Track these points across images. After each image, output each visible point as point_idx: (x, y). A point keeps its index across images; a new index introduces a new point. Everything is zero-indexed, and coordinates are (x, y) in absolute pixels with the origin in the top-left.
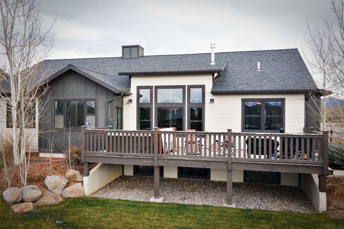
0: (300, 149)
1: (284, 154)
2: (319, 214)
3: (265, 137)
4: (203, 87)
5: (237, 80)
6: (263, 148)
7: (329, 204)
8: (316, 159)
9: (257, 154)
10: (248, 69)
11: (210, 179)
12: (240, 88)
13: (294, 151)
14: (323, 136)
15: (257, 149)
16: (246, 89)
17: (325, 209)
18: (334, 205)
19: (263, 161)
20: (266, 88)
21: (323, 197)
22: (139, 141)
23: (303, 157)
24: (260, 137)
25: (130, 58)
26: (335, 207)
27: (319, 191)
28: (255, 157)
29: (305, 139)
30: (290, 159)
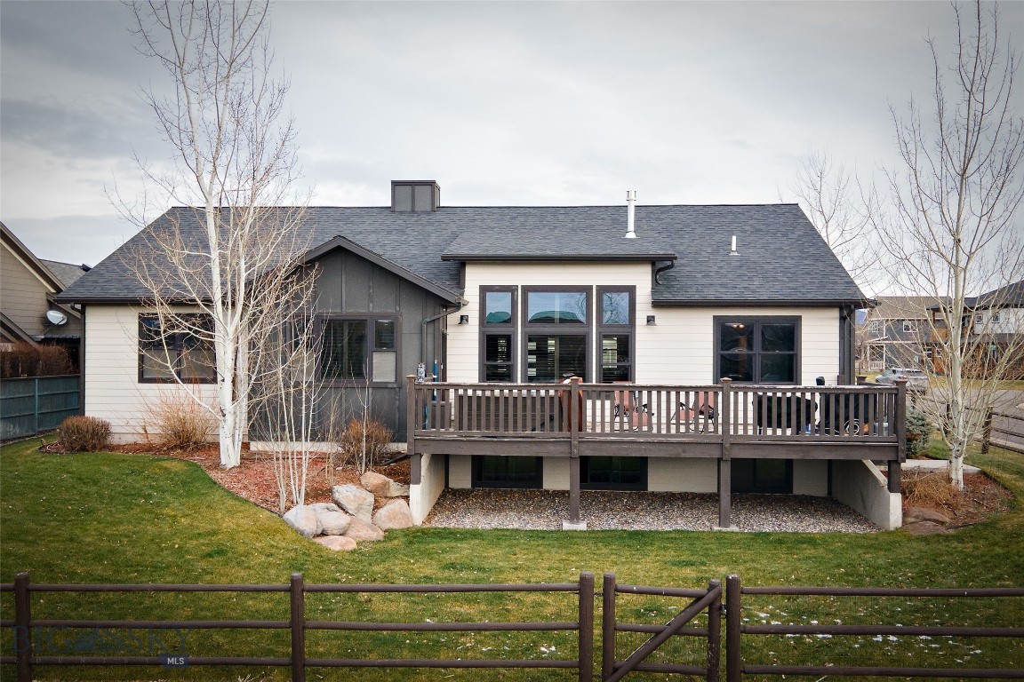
0: (856, 416)
1: (827, 425)
2: (889, 533)
3: (793, 394)
4: (631, 290)
5: (698, 275)
6: (789, 414)
7: (905, 514)
8: (885, 433)
9: (779, 426)
10: (709, 250)
11: (646, 488)
12: (711, 294)
13: (847, 418)
14: (897, 389)
15: (779, 416)
16: (725, 297)
17: (899, 524)
18: (915, 514)
19: (789, 439)
20: (764, 295)
21: (895, 500)
22: (538, 406)
23: (862, 429)
24: (784, 394)
25: (413, 211)
26: (917, 517)
27: (888, 492)
28: (774, 432)
29: (867, 396)
30: (838, 434)
